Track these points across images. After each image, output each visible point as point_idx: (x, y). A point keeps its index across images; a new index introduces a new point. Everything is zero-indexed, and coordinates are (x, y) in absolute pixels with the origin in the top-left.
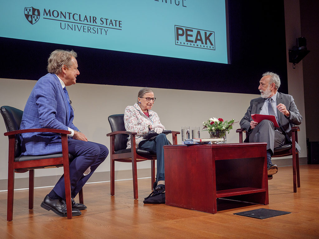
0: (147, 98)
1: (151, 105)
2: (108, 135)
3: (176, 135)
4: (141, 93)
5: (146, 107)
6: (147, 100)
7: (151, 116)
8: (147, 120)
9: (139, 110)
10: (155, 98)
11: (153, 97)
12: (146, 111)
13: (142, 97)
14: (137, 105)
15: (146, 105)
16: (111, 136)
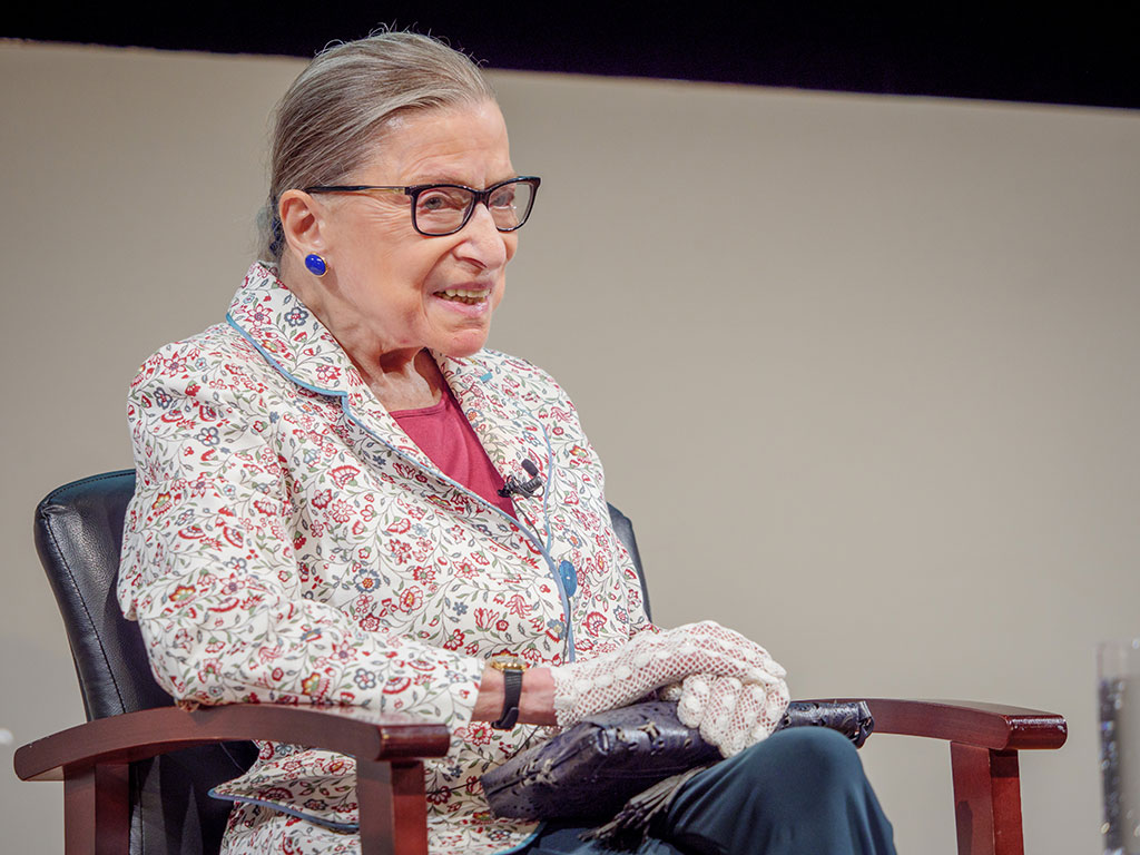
0: (415, 192)
1: (471, 294)
2: (30, 763)
3: (1003, 767)
4: (316, 125)
5: (410, 316)
6: (424, 223)
7: (528, 491)
8: (482, 545)
9: (330, 387)
10: (535, 182)
11: (500, 166)
12: (414, 389)
13: (349, 179)
14: (280, 303)
15: (407, 294)
16: (72, 773)
